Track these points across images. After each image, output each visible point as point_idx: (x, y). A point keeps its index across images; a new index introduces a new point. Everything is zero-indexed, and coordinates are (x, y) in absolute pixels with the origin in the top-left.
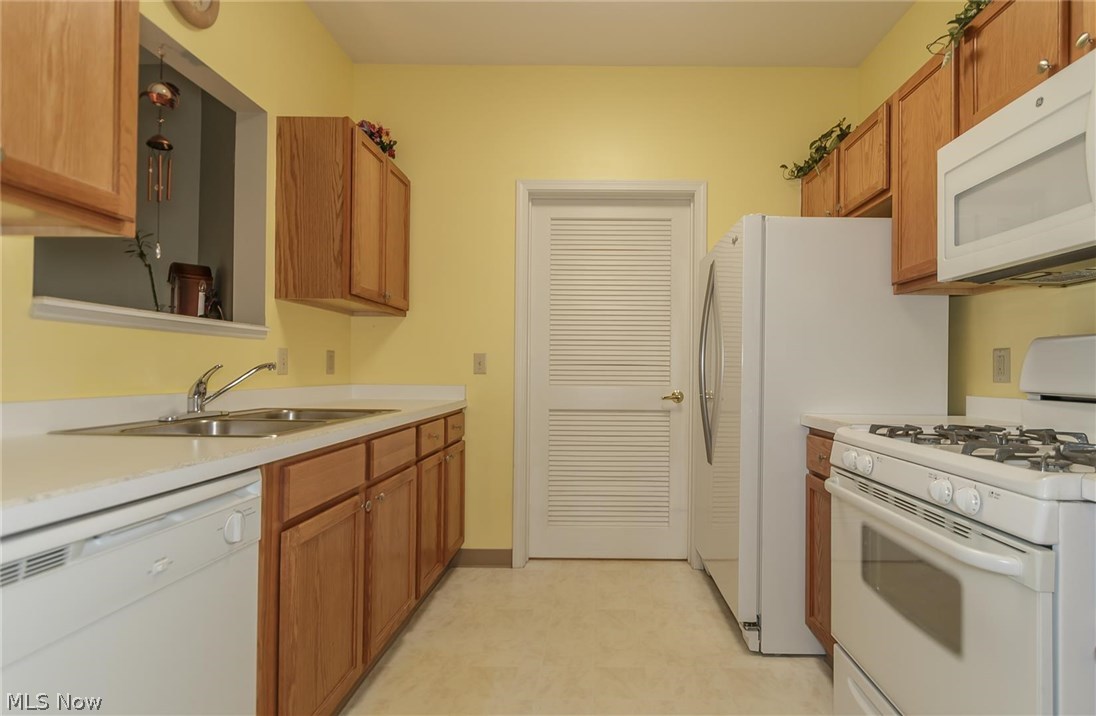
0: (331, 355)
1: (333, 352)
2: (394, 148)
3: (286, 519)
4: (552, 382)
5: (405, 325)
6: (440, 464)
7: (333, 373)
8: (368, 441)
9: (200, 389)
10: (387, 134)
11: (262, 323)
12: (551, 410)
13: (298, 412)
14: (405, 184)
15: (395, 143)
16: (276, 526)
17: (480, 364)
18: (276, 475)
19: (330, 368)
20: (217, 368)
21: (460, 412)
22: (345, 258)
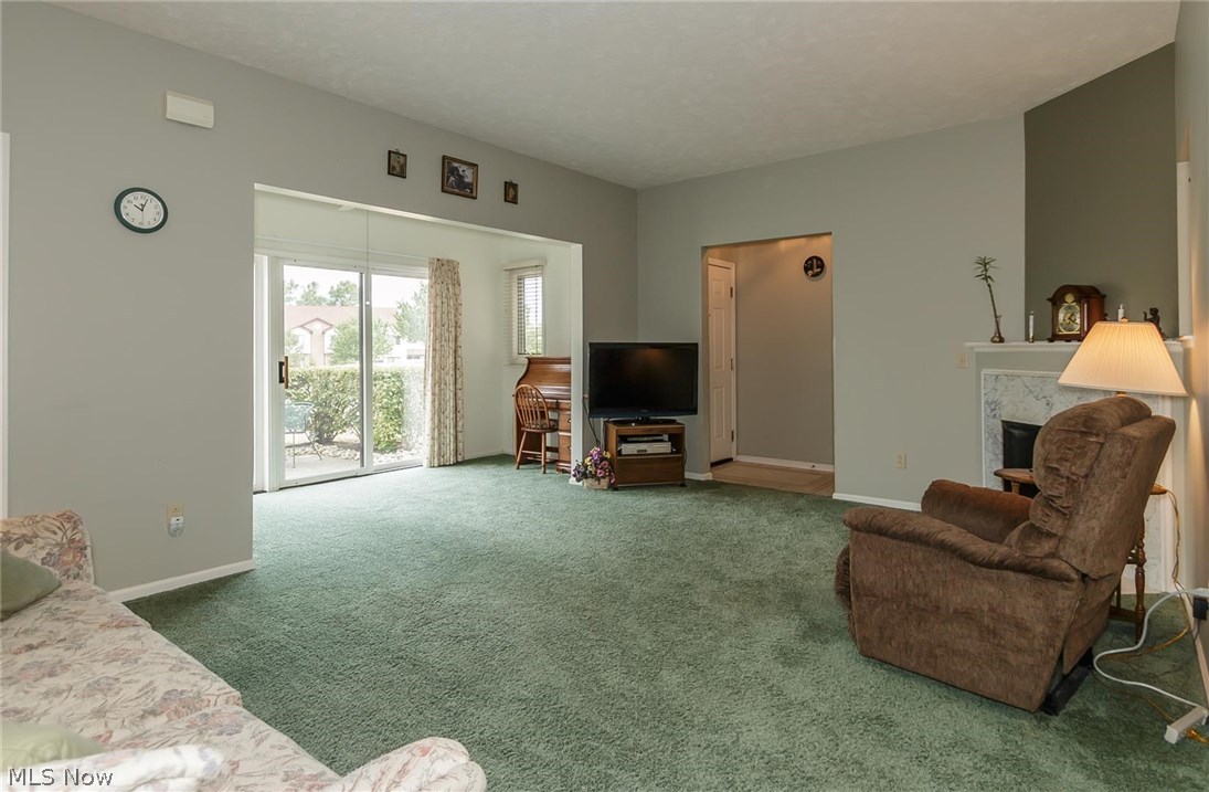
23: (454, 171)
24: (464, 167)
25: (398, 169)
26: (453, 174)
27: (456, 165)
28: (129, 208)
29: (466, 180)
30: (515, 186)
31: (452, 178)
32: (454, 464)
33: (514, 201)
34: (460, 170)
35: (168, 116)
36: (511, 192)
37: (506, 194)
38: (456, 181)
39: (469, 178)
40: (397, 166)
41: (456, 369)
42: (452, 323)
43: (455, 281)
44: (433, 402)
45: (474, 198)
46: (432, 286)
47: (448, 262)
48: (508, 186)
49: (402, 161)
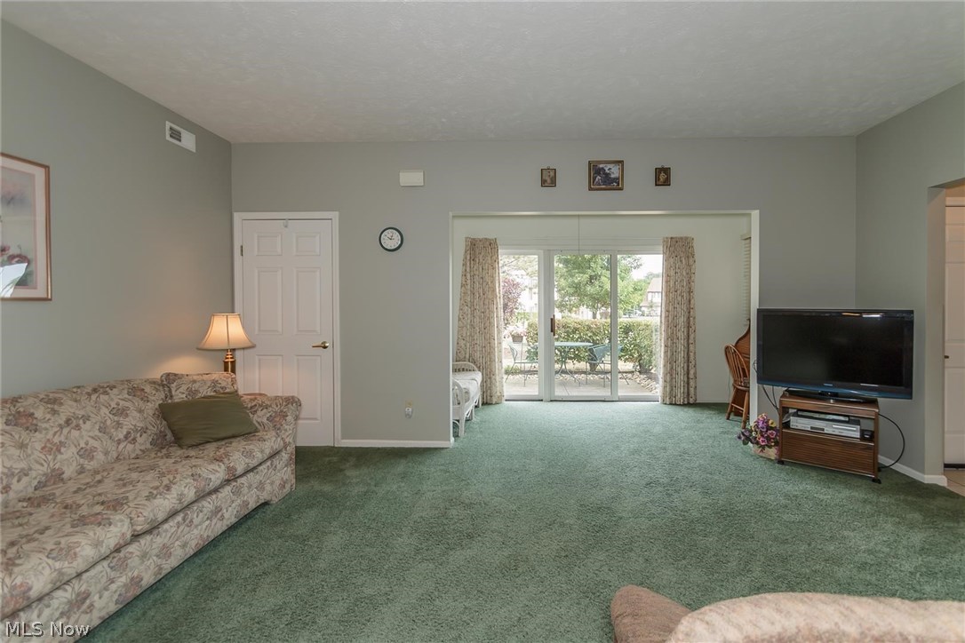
23: (600, 171)
24: (609, 166)
25: (549, 181)
26: (599, 174)
27: (601, 166)
28: (386, 240)
29: (612, 176)
30: (667, 171)
31: (599, 178)
32: (684, 405)
34: (606, 169)
35: (401, 184)
36: (663, 177)
37: (657, 179)
38: (603, 178)
39: (615, 172)
40: (549, 179)
41: (689, 327)
42: (686, 289)
43: (689, 254)
44: (666, 352)
45: (621, 189)
46: (666, 260)
47: (681, 238)
48: (659, 171)
49: (552, 174)
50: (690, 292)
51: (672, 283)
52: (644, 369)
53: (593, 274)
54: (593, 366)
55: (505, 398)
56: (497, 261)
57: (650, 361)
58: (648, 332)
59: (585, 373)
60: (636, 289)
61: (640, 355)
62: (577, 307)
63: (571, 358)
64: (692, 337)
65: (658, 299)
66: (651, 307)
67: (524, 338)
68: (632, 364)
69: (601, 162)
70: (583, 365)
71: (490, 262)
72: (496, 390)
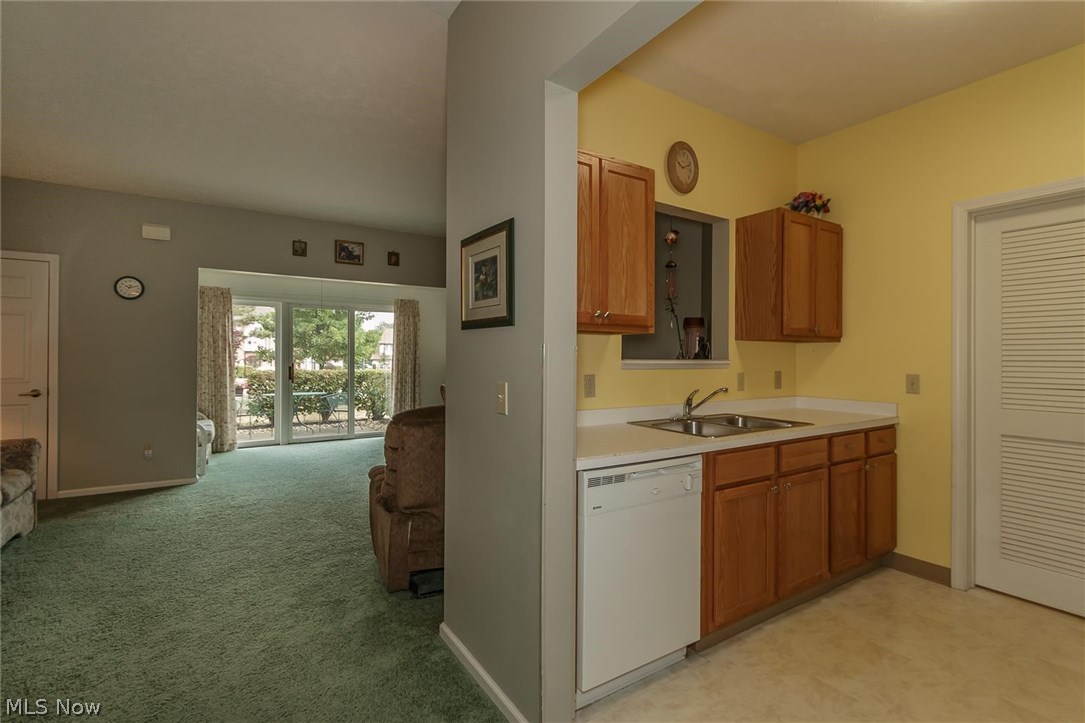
0: (778, 375)
1: (780, 372)
2: (829, 205)
3: (717, 484)
4: (1004, 406)
5: (838, 349)
6: (860, 471)
7: (781, 388)
8: (778, 445)
9: (689, 402)
10: (820, 197)
11: (727, 358)
12: (1003, 436)
13: (745, 418)
14: (837, 232)
15: (829, 200)
16: (711, 487)
17: (913, 384)
18: (710, 459)
19: (778, 384)
20: (696, 391)
21: (892, 427)
22: (778, 310)
23: (343, 249)
24: (353, 246)
25: (300, 251)
27: (346, 245)
28: (122, 287)
29: (355, 254)
30: (397, 255)
31: (343, 254)
33: (397, 263)
34: (350, 248)
35: (144, 236)
36: (393, 259)
37: (389, 260)
38: (347, 254)
39: (357, 251)
40: (300, 250)
41: (415, 373)
42: (412, 342)
43: (416, 315)
44: (396, 394)
45: (362, 265)
46: (396, 318)
47: (409, 301)
48: (391, 255)
49: (303, 245)
50: (416, 344)
51: (401, 337)
52: (378, 417)
53: (320, 323)
54: (326, 415)
55: (237, 445)
56: (230, 310)
57: (383, 407)
58: (381, 380)
59: (316, 423)
60: (368, 341)
61: (374, 403)
62: (301, 359)
63: (301, 410)
64: (417, 380)
65: (389, 352)
66: (384, 360)
67: (245, 391)
68: (365, 412)
69: (345, 242)
70: (316, 416)
71: (221, 310)
72: (229, 438)
